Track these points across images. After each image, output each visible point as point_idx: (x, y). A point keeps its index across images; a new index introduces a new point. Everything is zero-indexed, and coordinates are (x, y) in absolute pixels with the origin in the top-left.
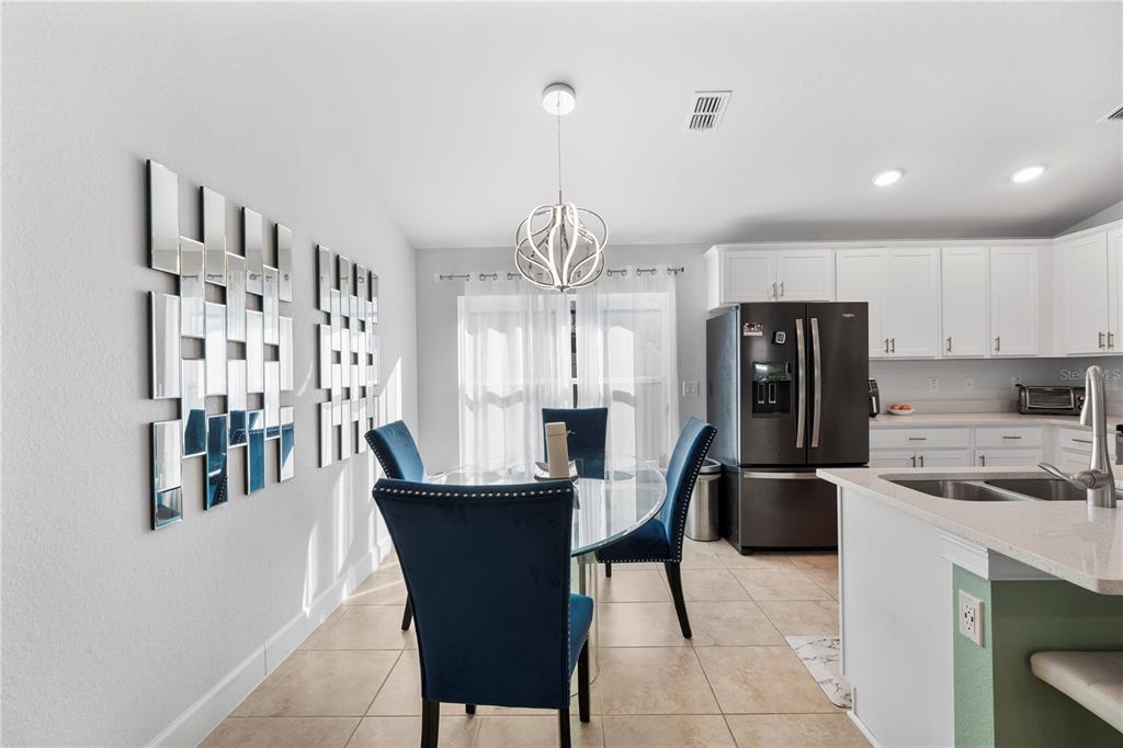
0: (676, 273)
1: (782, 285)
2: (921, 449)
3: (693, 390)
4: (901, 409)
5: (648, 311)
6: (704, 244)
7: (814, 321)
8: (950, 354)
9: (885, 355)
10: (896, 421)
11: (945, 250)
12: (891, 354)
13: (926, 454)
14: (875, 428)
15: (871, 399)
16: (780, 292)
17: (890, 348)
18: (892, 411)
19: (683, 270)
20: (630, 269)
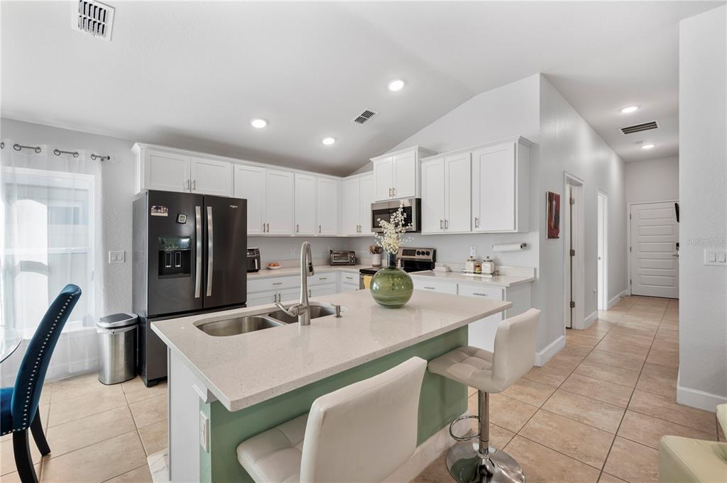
0: (102, 160)
1: (194, 182)
2: (279, 289)
3: (120, 258)
4: (274, 266)
5: (69, 189)
6: (129, 140)
7: (209, 209)
8: (298, 234)
9: (263, 233)
10: (272, 273)
11: (296, 175)
12: (267, 233)
13: (282, 292)
14: (250, 279)
15: (254, 261)
16: (193, 187)
17: (266, 229)
18: (270, 267)
19: (109, 158)
20: (44, 147)
